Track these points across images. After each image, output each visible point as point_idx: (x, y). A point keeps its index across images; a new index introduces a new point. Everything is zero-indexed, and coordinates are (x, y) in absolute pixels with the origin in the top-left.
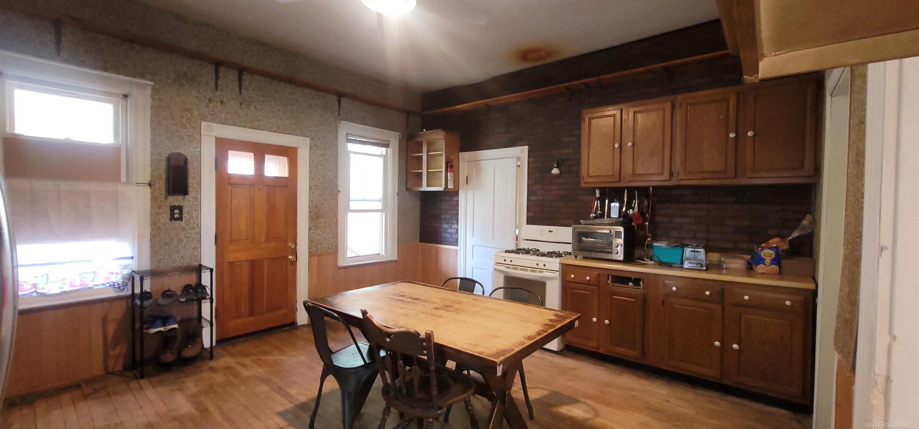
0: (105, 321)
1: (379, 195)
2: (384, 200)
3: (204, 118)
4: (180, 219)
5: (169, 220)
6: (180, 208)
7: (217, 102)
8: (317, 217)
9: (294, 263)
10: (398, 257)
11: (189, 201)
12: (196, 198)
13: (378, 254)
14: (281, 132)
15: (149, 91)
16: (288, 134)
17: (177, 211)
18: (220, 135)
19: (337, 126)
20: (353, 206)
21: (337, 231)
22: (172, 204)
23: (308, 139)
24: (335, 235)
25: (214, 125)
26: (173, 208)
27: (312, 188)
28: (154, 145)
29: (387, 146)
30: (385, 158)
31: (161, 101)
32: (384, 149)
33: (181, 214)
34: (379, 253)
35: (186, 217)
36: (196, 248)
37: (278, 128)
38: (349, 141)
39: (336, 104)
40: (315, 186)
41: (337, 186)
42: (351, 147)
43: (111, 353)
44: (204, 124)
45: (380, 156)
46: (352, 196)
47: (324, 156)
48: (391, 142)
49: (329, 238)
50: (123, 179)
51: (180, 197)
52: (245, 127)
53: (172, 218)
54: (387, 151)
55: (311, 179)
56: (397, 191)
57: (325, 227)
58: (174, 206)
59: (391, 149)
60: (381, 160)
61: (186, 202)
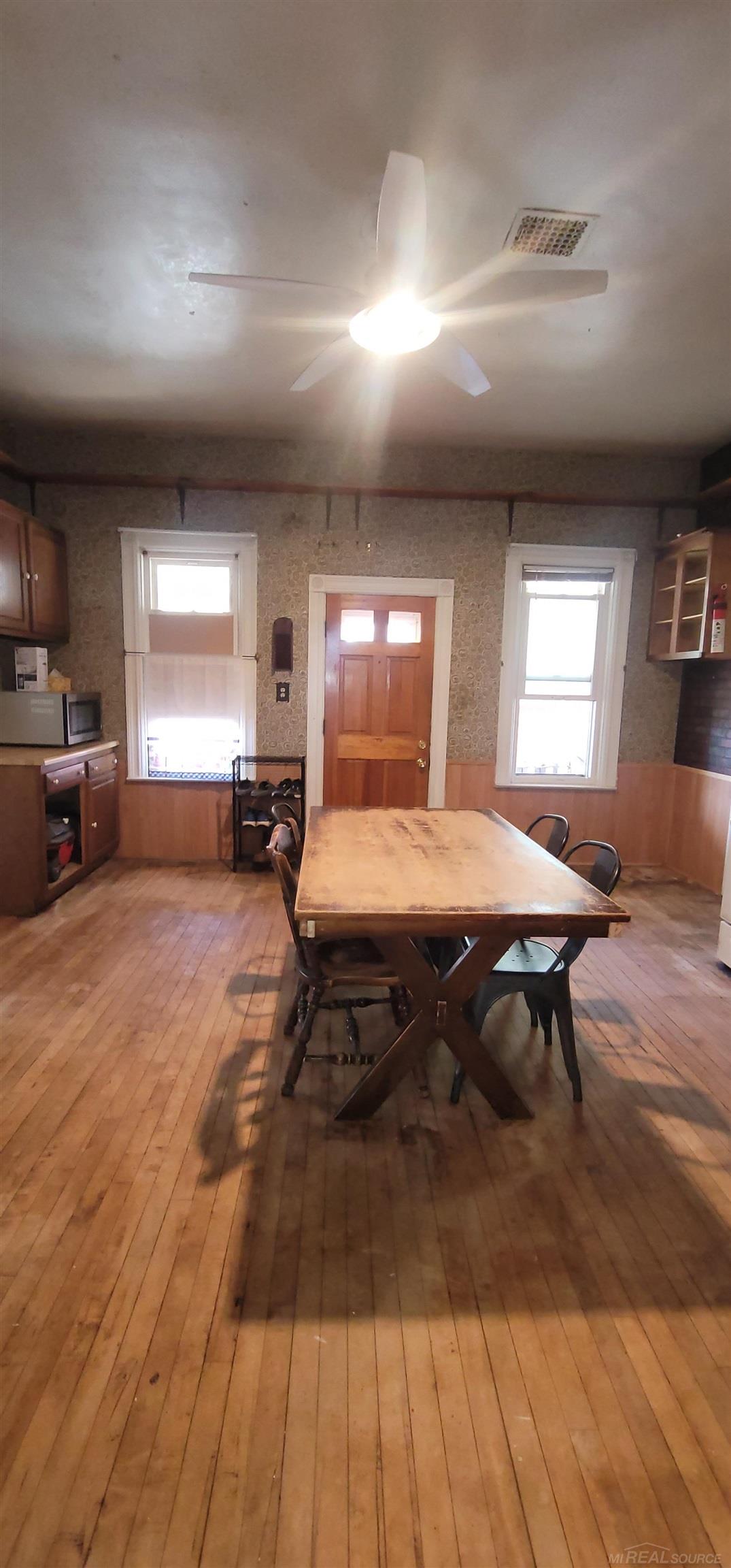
0: (218, 806)
1: (588, 670)
2: (596, 679)
3: (312, 570)
4: (286, 699)
5: (275, 700)
6: (287, 686)
7: (328, 545)
8: (464, 705)
9: (426, 771)
10: (617, 786)
11: (296, 677)
12: (303, 673)
13: (583, 776)
14: (411, 575)
15: (255, 547)
16: (422, 577)
17: (283, 690)
18: (330, 591)
19: (504, 554)
20: (530, 688)
21: (496, 728)
22: (279, 682)
23: (453, 580)
24: (493, 737)
25: (323, 577)
26: (279, 686)
27: (456, 659)
28: (261, 609)
29: (607, 577)
30: (602, 600)
31: (268, 555)
32: (603, 584)
33: (287, 692)
34: (584, 774)
35: (292, 697)
36: (301, 736)
37: (408, 569)
38: (527, 576)
39: (505, 515)
40: (463, 655)
41: (499, 656)
42: (532, 586)
43: (224, 840)
44: (312, 576)
45: (592, 598)
46: (529, 673)
47: (479, 607)
48: (616, 569)
49: (482, 738)
50: (235, 653)
51: (287, 673)
52: (363, 575)
53: (279, 699)
54: (608, 589)
55: (456, 644)
56: (623, 662)
57: (475, 720)
58: (281, 683)
59: (616, 582)
60: (594, 605)
61: (292, 678)
